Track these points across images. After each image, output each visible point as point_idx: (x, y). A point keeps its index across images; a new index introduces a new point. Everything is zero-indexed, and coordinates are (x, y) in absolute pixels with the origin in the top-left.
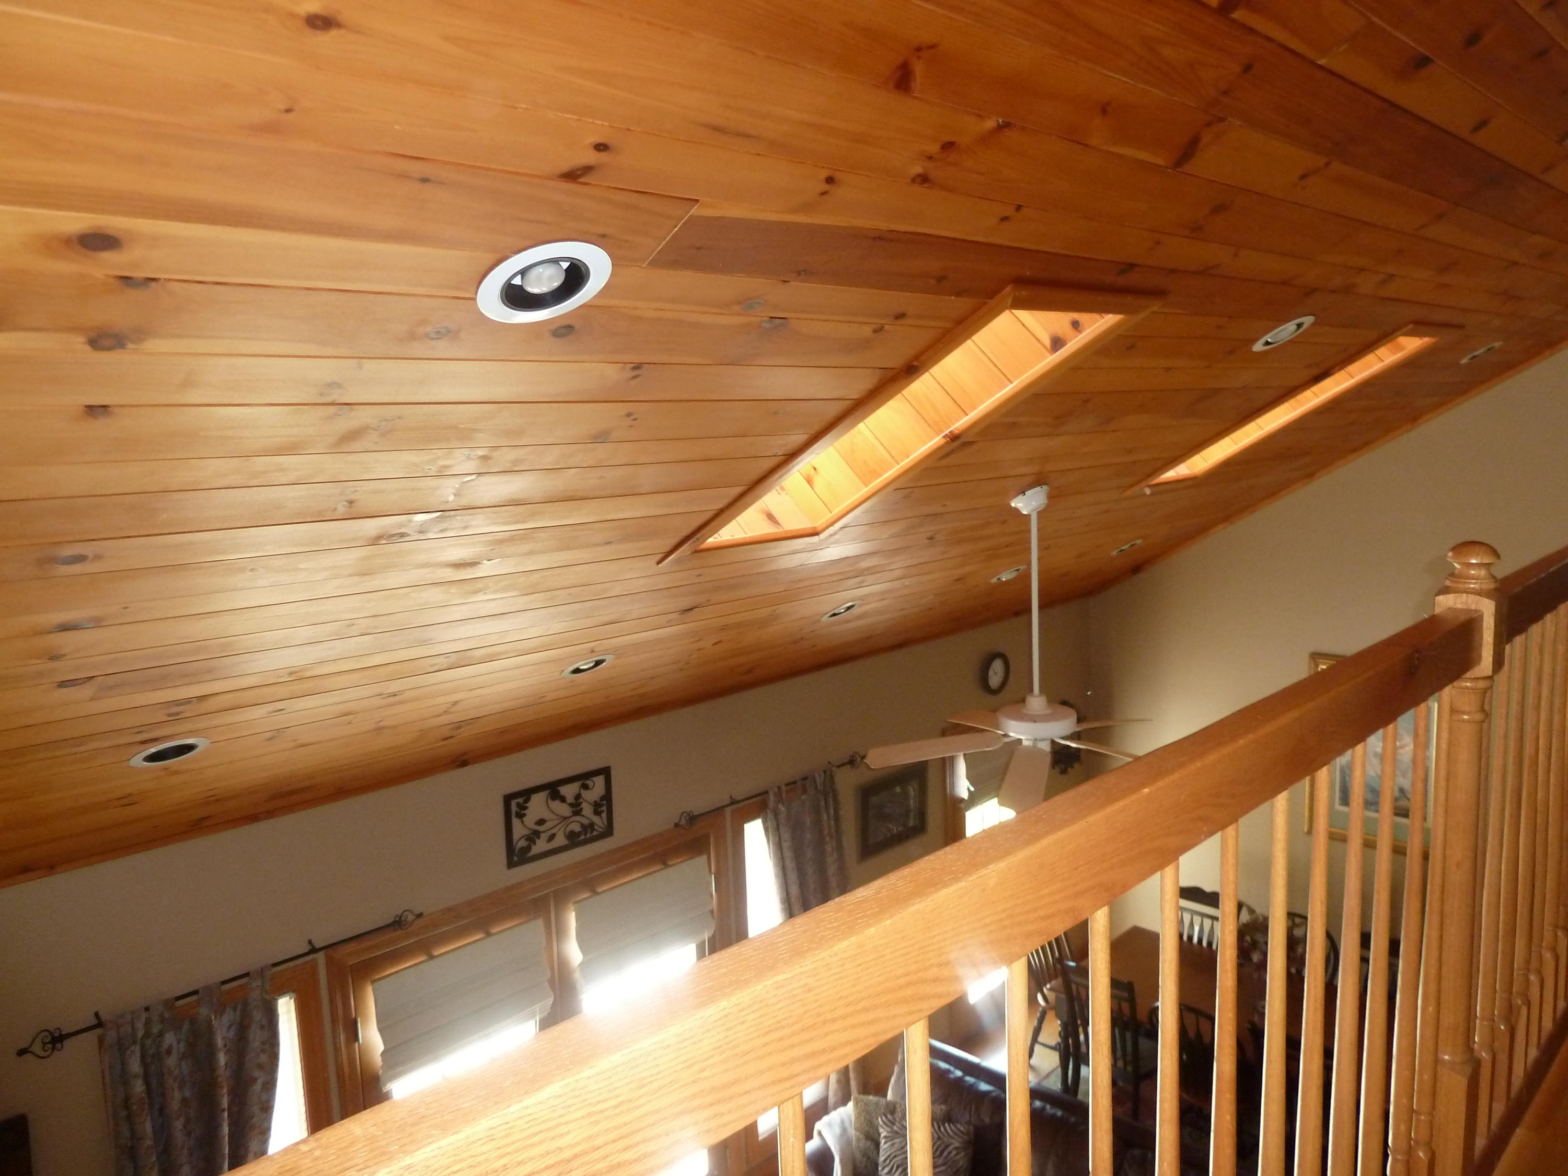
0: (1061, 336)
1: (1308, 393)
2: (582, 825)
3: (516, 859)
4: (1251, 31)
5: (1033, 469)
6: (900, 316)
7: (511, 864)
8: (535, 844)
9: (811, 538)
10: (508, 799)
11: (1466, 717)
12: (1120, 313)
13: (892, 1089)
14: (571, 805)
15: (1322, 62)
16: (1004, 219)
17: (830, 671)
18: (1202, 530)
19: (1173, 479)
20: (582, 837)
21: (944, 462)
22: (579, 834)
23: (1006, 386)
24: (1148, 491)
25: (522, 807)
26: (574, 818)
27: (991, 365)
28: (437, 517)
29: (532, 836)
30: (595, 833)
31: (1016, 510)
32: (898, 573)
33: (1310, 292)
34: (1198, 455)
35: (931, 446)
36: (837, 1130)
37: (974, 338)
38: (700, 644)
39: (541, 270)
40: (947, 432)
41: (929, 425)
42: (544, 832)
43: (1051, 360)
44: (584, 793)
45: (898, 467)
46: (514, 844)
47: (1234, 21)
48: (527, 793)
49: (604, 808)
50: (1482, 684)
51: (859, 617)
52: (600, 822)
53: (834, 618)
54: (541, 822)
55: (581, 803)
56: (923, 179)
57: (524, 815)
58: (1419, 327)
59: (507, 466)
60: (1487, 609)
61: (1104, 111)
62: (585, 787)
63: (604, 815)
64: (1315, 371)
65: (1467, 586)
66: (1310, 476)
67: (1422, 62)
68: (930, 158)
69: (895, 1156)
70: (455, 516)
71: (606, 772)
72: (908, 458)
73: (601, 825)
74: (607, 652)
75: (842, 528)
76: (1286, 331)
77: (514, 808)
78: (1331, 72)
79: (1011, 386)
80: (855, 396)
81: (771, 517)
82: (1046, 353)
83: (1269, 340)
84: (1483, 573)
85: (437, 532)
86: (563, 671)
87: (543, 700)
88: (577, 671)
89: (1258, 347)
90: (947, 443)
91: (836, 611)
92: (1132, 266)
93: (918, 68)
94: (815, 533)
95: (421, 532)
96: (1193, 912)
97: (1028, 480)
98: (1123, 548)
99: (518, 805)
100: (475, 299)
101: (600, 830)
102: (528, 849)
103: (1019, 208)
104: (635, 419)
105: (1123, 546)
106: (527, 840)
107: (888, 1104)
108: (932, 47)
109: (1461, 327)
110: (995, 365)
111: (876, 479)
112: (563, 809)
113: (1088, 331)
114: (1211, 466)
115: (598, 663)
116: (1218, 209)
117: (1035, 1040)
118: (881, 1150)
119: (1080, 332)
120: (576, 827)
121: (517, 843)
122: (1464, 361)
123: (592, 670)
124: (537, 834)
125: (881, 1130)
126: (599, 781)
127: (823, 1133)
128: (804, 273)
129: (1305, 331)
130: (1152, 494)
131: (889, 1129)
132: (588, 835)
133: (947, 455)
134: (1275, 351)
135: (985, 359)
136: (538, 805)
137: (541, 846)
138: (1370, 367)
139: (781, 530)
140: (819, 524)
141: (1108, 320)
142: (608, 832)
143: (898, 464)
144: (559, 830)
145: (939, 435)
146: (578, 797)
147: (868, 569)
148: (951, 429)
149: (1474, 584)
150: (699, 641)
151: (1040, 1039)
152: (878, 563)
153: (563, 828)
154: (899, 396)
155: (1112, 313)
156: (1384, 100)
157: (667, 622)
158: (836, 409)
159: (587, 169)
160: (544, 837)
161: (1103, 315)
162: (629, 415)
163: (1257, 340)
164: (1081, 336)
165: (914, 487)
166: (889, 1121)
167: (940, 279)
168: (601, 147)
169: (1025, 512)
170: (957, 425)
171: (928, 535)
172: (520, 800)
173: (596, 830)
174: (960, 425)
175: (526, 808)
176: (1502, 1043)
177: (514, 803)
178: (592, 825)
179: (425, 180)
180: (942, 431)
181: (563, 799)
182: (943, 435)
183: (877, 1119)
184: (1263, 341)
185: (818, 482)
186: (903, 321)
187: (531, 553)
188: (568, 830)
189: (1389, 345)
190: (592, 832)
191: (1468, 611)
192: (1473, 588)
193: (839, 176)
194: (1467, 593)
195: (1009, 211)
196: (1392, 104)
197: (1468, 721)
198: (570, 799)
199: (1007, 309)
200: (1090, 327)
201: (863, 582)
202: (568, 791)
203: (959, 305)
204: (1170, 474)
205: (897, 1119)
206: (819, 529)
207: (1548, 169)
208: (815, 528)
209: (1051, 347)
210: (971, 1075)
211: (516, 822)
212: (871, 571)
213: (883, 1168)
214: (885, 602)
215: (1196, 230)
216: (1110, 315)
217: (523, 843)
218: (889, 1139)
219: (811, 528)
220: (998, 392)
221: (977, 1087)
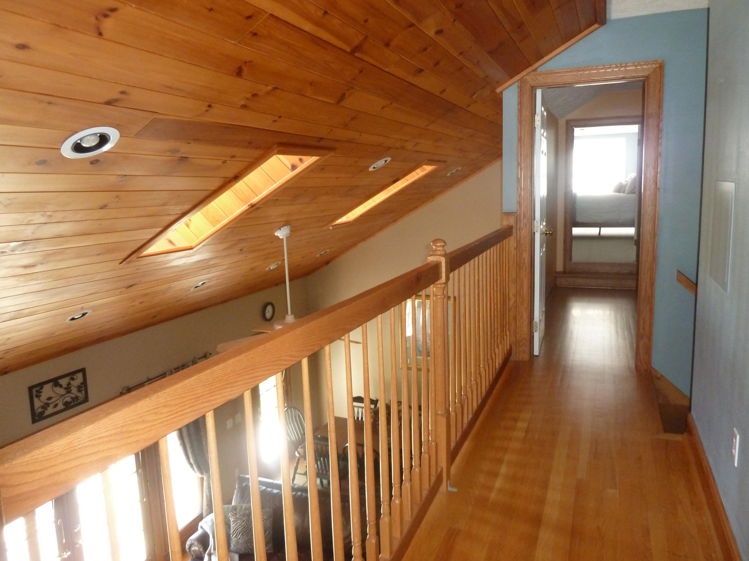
0: (295, 164)
1: (391, 187)
2: (72, 398)
3: (36, 418)
4: (361, 59)
5: (284, 219)
6: (233, 157)
7: (34, 421)
8: (47, 410)
9: (190, 250)
10: (30, 389)
11: (439, 297)
12: (319, 156)
13: (234, 500)
14: (66, 388)
15: (386, 70)
16: (275, 121)
17: (195, 314)
18: (354, 244)
19: (341, 223)
20: (72, 404)
21: (248, 216)
22: (70, 403)
23: (274, 184)
24: (331, 228)
25: (39, 392)
26: (67, 395)
27: (267, 175)
28: (22, 244)
29: (45, 406)
30: (79, 401)
31: (277, 237)
32: (225, 267)
33: (389, 148)
34: (350, 213)
35: (243, 209)
36: (210, 524)
37: (261, 166)
38: (134, 303)
39: (89, 138)
40: (249, 203)
41: (241, 200)
42: (51, 403)
43: (292, 174)
44: (72, 382)
45: (229, 218)
46: (36, 411)
47: (355, 56)
48: (41, 385)
49: (83, 388)
50: (443, 286)
51: (207, 288)
52: (81, 396)
53: (197, 288)
54: (50, 398)
55: (70, 387)
56: (244, 107)
57: (40, 396)
58: (430, 162)
59: (59, 220)
60: (443, 261)
61: (311, 85)
62: (73, 379)
63: (83, 392)
64: (394, 179)
65: (437, 253)
66: (395, 221)
67: (421, 71)
68: (248, 99)
69: (238, 529)
70: (30, 243)
71: (83, 371)
72: (233, 214)
73: (82, 397)
74: (88, 308)
75: (203, 246)
76: (381, 163)
77: (34, 393)
78: (390, 73)
79: (276, 184)
80: (213, 188)
81: (170, 242)
82: (289, 171)
83: (375, 167)
84: (441, 248)
85: (20, 251)
86: (66, 319)
87: (54, 335)
88: (73, 319)
89: (371, 169)
90: (250, 208)
91: (197, 285)
92: (322, 139)
93: (245, 69)
94: (191, 249)
95: (12, 251)
96: (359, 407)
97: (283, 223)
98: (322, 253)
99: (37, 391)
100: (60, 149)
101: (82, 399)
102: (43, 413)
103: (280, 117)
104: (120, 199)
105: (321, 252)
106: (42, 408)
107: (233, 507)
108: (251, 62)
109: (445, 162)
110: (269, 176)
111: (219, 224)
112: (61, 391)
113: (306, 163)
114: (357, 217)
115: (84, 315)
116: (353, 118)
117: (295, 473)
118: (231, 528)
119: (303, 163)
120: (68, 399)
121: (37, 411)
122: (449, 175)
123: (81, 318)
124: (48, 405)
125: (231, 519)
126: (80, 375)
127: (203, 527)
128: (197, 140)
129: (388, 163)
130: (333, 229)
131: (234, 517)
132: (75, 403)
133: (250, 213)
134: (377, 171)
135: (264, 173)
136: (47, 391)
137: (50, 410)
138: (414, 177)
139: (176, 247)
140: (193, 244)
141: (313, 159)
142: (86, 400)
143: (228, 217)
144: (60, 401)
145: (246, 205)
146: (69, 384)
147: (213, 264)
148: (251, 202)
149: (439, 252)
150: (133, 302)
151: (298, 471)
152: (216, 262)
153: (62, 400)
154: (230, 189)
155: (315, 156)
156: (409, 83)
157: (120, 293)
158: (203, 194)
159: (116, 100)
160: (51, 406)
161: (312, 157)
162: (117, 197)
163: (370, 167)
164: (303, 165)
165: (234, 227)
166: (235, 514)
167: (250, 143)
168: (123, 93)
169: (281, 238)
170: (253, 201)
171: (240, 248)
172: (38, 389)
173: (79, 400)
174: (255, 201)
175: (41, 392)
176: (459, 411)
177: (34, 390)
178: (77, 398)
179: (50, 103)
180: (247, 203)
181: (61, 386)
182: (247, 205)
183: (229, 514)
184: (372, 167)
185: (191, 225)
186: (234, 159)
187: (62, 260)
188: (65, 401)
189: (420, 168)
190: (77, 401)
191: (437, 261)
192: (439, 254)
193: (213, 105)
194: (437, 255)
195: (277, 118)
196: (412, 84)
197: (440, 298)
198: (64, 385)
199: (275, 155)
200: (307, 161)
201: (210, 271)
202: (64, 382)
203: (257, 153)
204: (340, 221)
205: (238, 512)
206: (193, 247)
207: (469, 106)
208: (191, 246)
209: (291, 168)
210: (270, 488)
211: (36, 401)
212: (214, 266)
213: (233, 536)
214: (219, 281)
215: (346, 126)
216: (314, 157)
217: (40, 410)
218: (234, 522)
219: (190, 246)
220: (271, 187)
221: (272, 492)
